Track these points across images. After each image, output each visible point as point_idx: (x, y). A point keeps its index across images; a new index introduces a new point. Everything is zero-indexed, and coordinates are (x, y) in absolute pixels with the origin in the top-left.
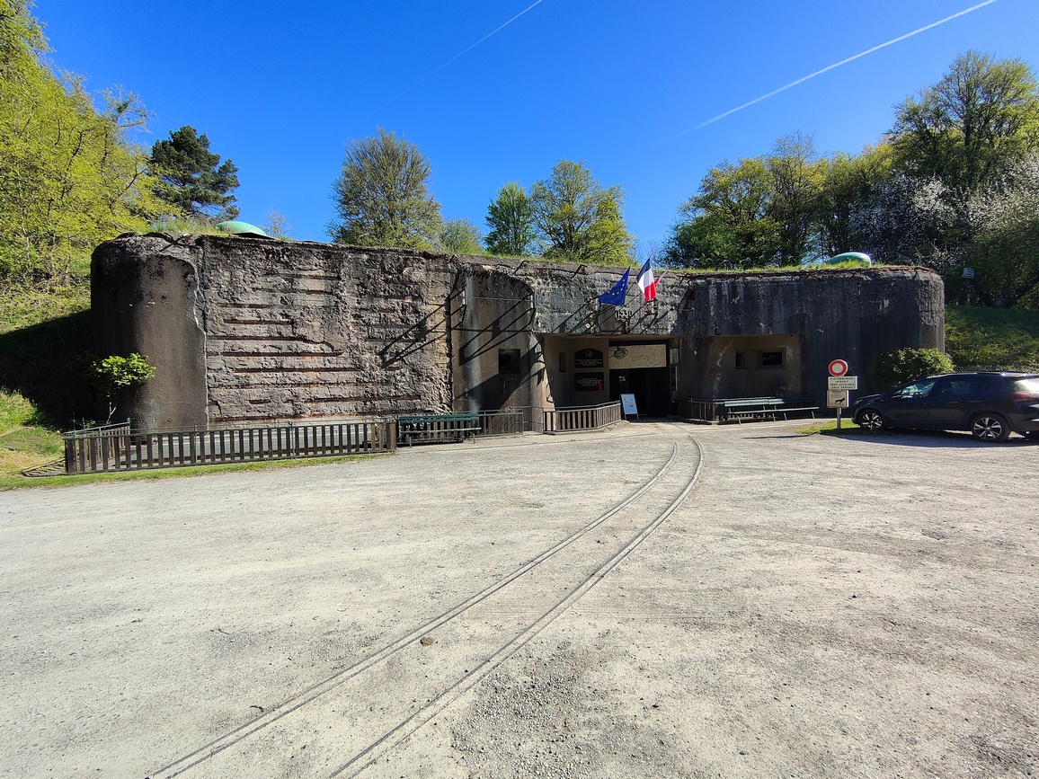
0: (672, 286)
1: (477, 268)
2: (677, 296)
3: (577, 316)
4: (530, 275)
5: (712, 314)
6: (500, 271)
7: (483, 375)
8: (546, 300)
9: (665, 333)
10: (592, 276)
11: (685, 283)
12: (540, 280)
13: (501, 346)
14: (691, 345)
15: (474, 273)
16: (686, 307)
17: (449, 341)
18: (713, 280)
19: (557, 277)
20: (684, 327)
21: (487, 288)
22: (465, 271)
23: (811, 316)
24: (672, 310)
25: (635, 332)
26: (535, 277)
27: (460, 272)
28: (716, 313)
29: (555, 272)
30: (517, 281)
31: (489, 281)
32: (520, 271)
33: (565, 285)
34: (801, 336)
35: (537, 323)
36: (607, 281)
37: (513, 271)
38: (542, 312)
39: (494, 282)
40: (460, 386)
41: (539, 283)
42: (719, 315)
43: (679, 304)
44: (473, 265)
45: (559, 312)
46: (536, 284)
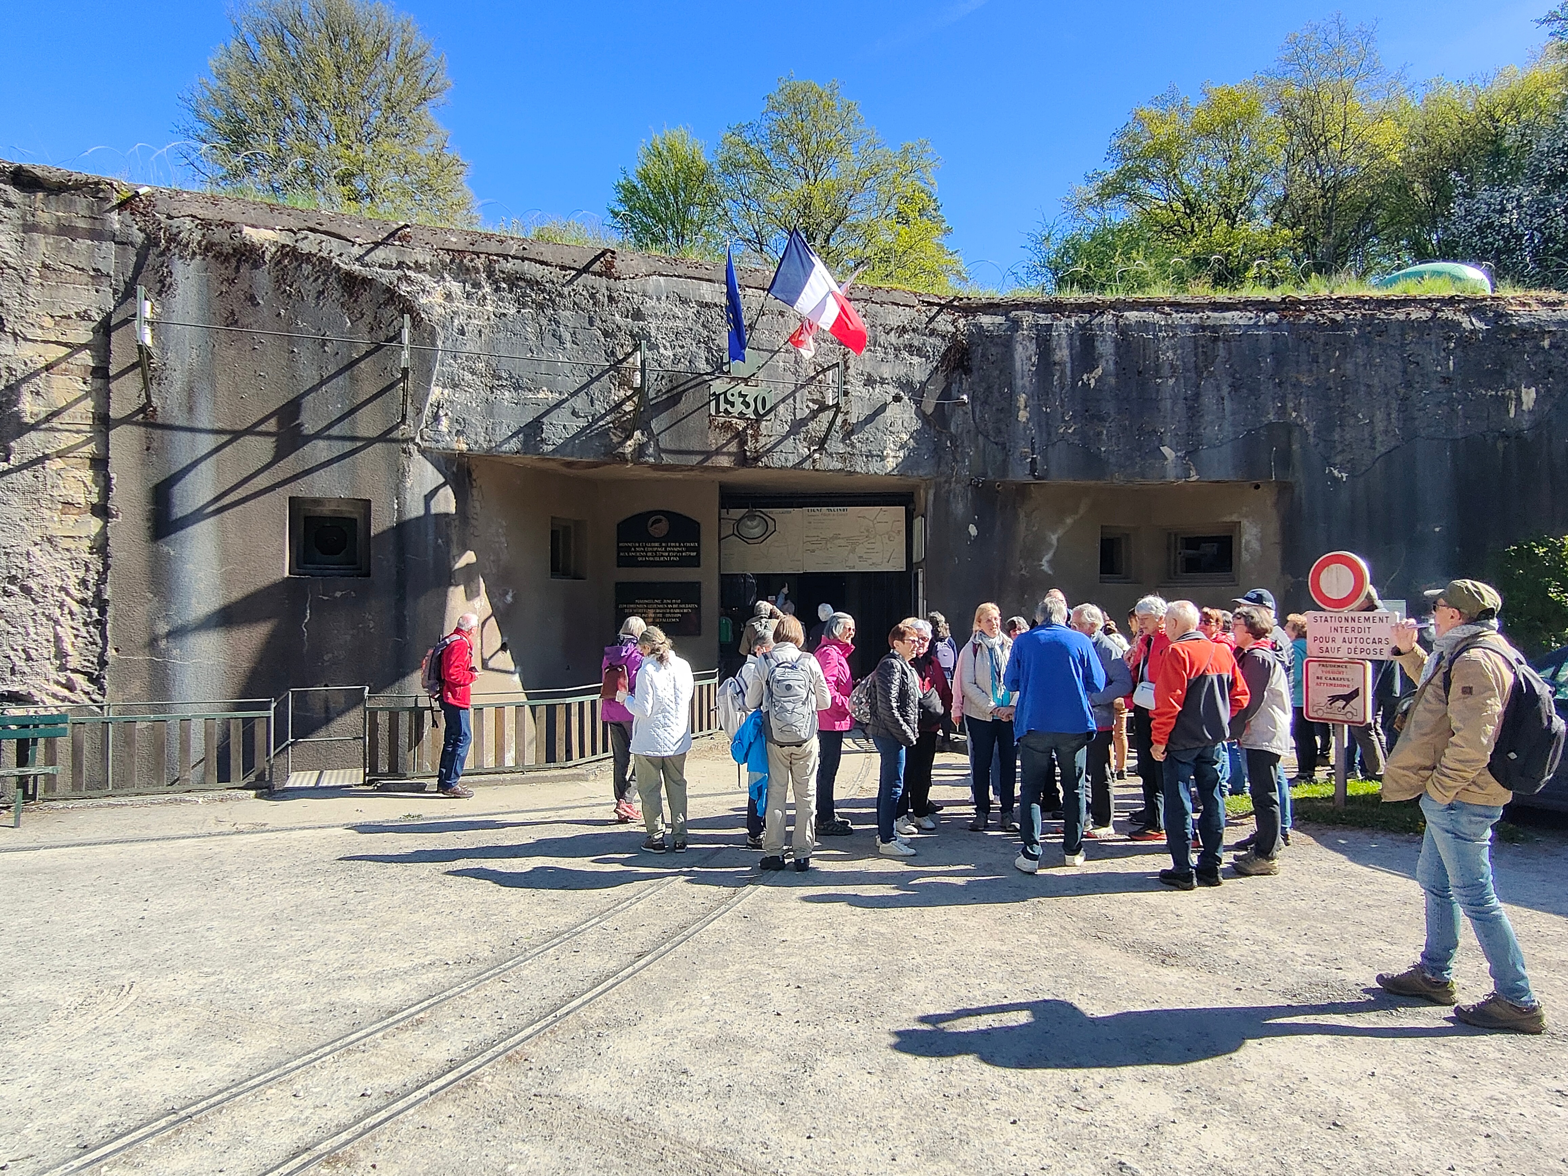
0: (903, 330)
1: (220, 235)
2: (916, 360)
3: (580, 403)
4: (419, 267)
5: (1023, 416)
6: (305, 247)
7: (228, 579)
8: (471, 345)
9: (875, 467)
10: (637, 284)
11: (944, 323)
12: (456, 287)
13: (301, 489)
14: (959, 508)
15: (208, 248)
16: (946, 394)
17: (100, 463)
18: (1027, 318)
19: (514, 280)
20: (937, 452)
21: (252, 299)
22: (172, 239)
23: (1310, 428)
24: (897, 399)
25: (776, 460)
26: (437, 273)
27: (151, 241)
28: (1036, 413)
29: (509, 266)
30: (367, 282)
31: (263, 278)
32: (380, 254)
33: (541, 307)
34: (1284, 488)
35: (436, 418)
36: (684, 302)
37: (356, 251)
38: (455, 386)
39: (280, 281)
40: (141, 612)
41: (448, 296)
42: (1044, 423)
43: (923, 385)
44: (205, 224)
45: (517, 387)
46: (437, 298)
